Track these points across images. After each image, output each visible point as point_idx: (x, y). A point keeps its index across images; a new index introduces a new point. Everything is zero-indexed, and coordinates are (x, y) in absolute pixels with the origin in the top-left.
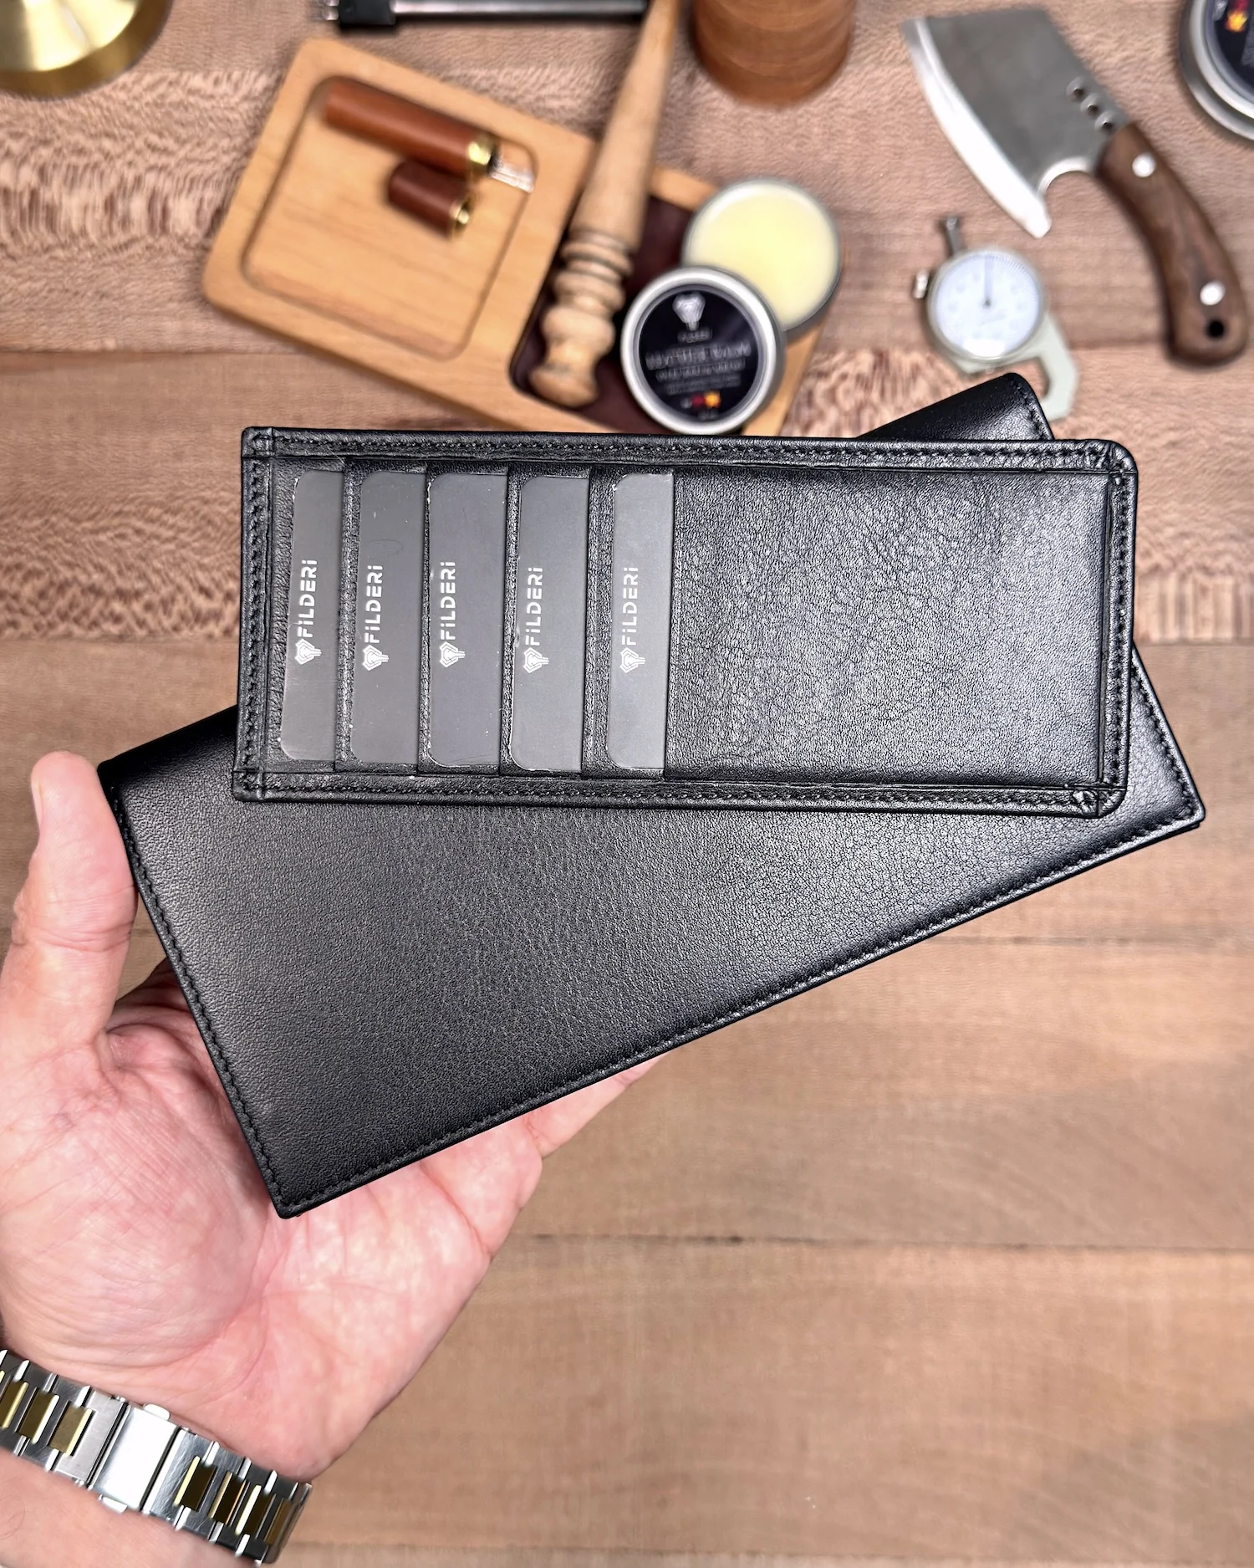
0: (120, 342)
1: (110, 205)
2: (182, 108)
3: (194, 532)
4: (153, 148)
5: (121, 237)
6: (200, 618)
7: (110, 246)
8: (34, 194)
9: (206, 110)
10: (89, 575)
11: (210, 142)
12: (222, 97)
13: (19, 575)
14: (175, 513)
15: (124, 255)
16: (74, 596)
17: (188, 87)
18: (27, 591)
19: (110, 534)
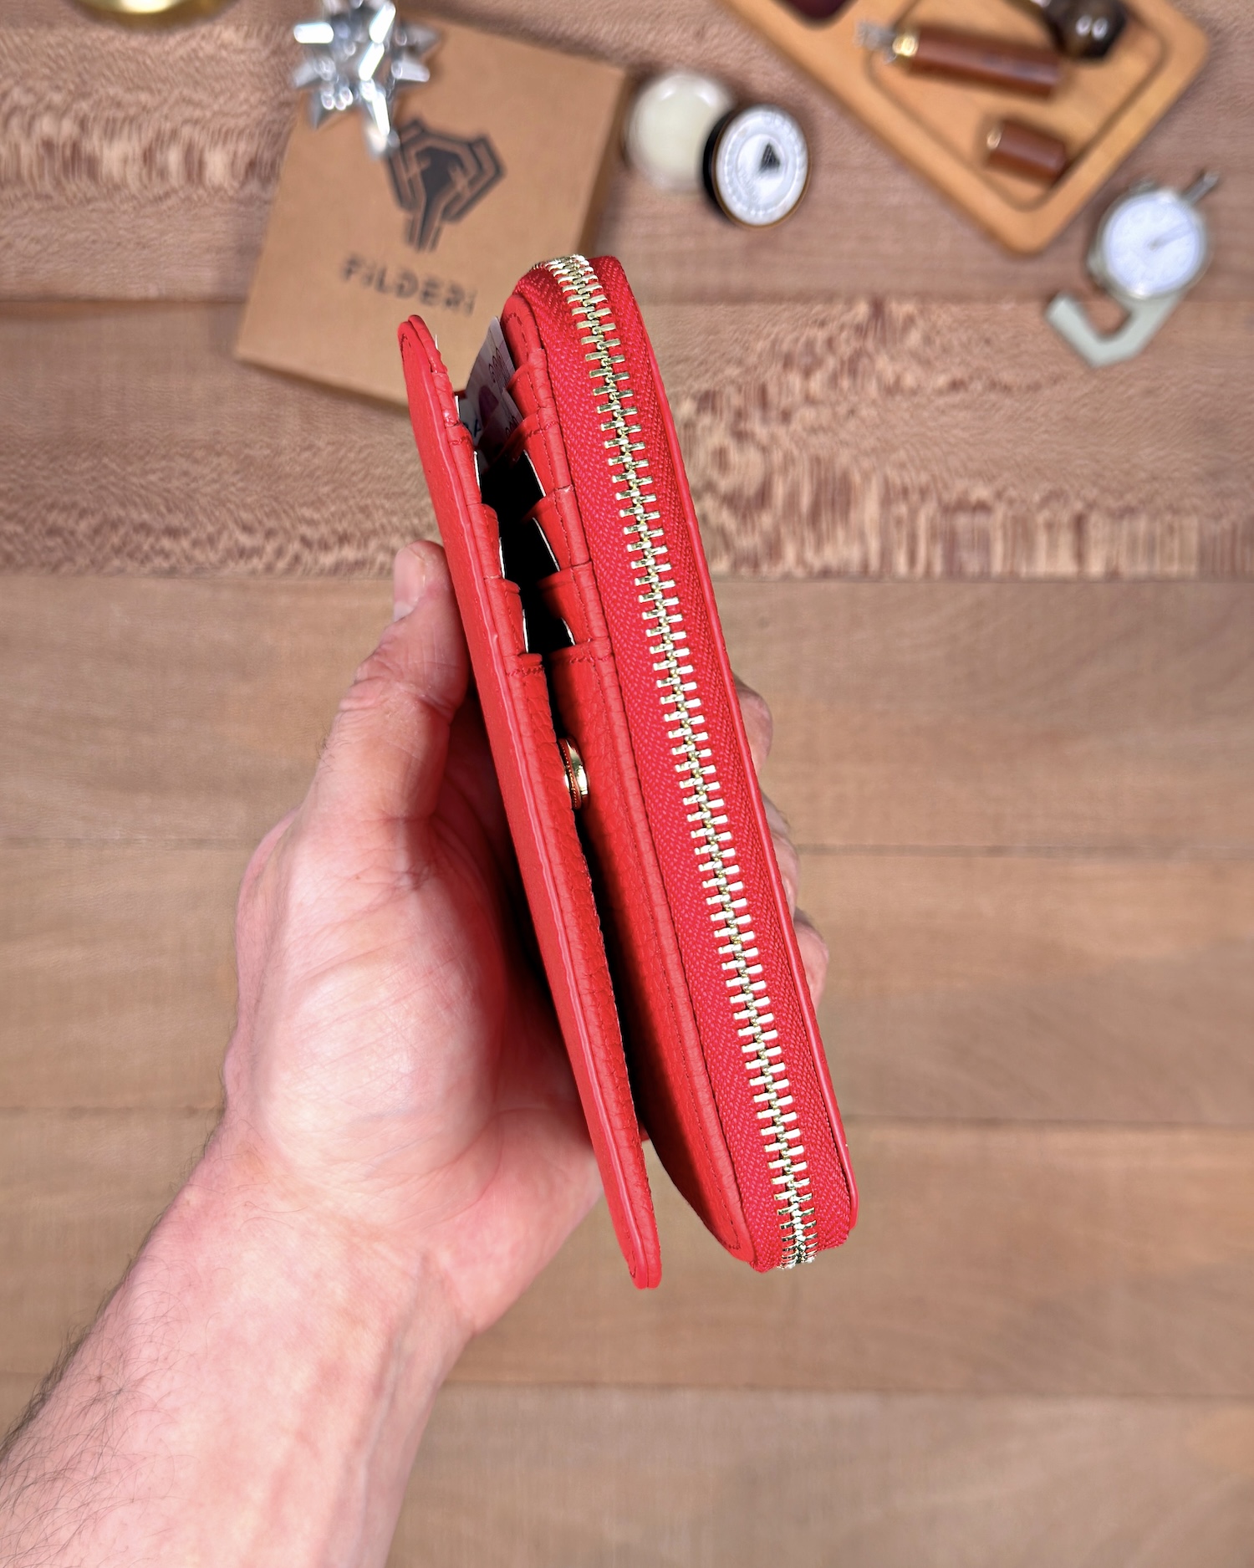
0: (164, 292)
1: (148, 157)
2: (213, 63)
3: (237, 472)
4: (189, 102)
5: (158, 189)
6: (243, 553)
7: (151, 197)
8: (75, 147)
9: (239, 64)
10: (140, 513)
11: (242, 96)
12: (254, 50)
13: (75, 513)
14: (218, 454)
15: (164, 206)
16: (127, 534)
17: (219, 42)
18: (83, 526)
19: (160, 475)
